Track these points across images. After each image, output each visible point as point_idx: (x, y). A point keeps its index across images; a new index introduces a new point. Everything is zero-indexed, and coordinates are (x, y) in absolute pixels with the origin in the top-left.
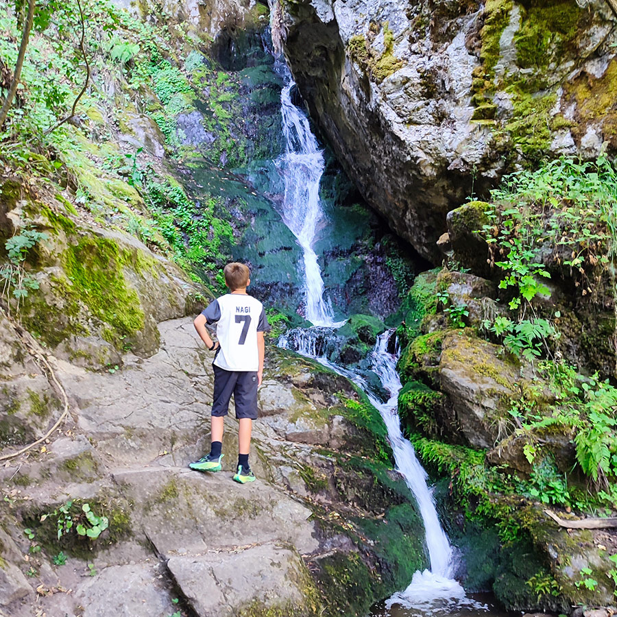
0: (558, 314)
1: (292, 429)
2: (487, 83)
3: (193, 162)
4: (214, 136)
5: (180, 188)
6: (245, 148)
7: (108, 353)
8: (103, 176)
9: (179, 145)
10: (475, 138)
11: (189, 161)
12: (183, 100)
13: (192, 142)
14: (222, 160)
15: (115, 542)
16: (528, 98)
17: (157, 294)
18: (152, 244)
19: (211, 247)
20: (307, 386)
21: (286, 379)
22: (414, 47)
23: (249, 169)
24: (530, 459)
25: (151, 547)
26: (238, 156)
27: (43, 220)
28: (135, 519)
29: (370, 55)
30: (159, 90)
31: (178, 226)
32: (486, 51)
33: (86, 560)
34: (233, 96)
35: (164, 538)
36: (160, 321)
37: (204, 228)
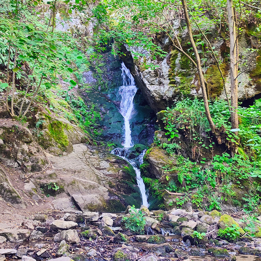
0: (180, 142)
1: (108, 173)
2: (173, 74)
3: (88, 90)
4: (96, 80)
5: (82, 101)
6: (108, 84)
7: (59, 151)
8: (57, 98)
9: (83, 83)
10: (170, 90)
11: (87, 90)
12: (85, 67)
13: (88, 82)
14: (99, 89)
15: (61, 193)
16: (185, 78)
17: (73, 136)
18: (72, 121)
19: (93, 121)
20: (114, 162)
21: (108, 161)
22: (152, 62)
23: (109, 92)
24: (168, 180)
25: (69, 195)
26: (105, 87)
27: (44, 117)
28: (65, 188)
29: (140, 64)
30: (77, 63)
31: (81, 114)
32: (172, 65)
33: (54, 196)
34: (104, 65)
35: (71, 192)
36: (73, 144)
37: (90, 114)
